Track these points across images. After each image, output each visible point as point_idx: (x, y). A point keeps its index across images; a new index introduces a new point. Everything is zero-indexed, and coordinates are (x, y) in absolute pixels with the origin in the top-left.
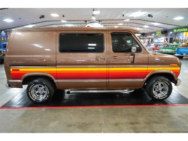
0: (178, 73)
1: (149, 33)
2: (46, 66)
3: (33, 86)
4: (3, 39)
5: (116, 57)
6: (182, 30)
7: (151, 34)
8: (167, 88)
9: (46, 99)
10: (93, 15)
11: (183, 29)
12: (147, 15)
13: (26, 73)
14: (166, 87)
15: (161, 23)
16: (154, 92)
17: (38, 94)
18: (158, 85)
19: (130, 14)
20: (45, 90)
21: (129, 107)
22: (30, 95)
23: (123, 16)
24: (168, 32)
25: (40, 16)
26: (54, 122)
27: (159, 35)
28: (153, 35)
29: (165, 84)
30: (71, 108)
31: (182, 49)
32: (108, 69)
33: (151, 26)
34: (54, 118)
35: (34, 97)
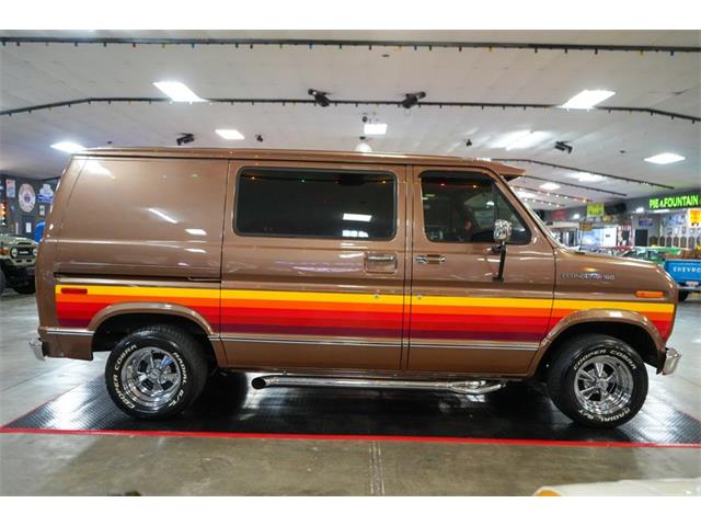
0: (665, 326)
1: (562, 210)
2: (184, 279)
3: (132, 351)
4: (42, 213)
5: (438, 256)
6: (679, 201)
7: (566, 213)
8: (628, 380)
9: (175, 402)
10: (362, 138)
11: (684, 198)
12: (553, 142)
13: (108, 305)
14: (623, 376)
15: (603, 175)
16: (578, 393)
17: (147, 383)
18: (591, 366)
19: (492, 139)
20: (174, 371)
21: (486, 443)
22: (117, 385)
23: (469, 144)
24: (628, 206)
25: (180, 137)
26: (198, 484)
27: (598, 220)
28: (577, 216)
29: (618, 365)
30: (263, 440)
31: (681, 266)
32: (408, 300)
33: (567, 184)
34: (200, 470)
35: (132, 392)
